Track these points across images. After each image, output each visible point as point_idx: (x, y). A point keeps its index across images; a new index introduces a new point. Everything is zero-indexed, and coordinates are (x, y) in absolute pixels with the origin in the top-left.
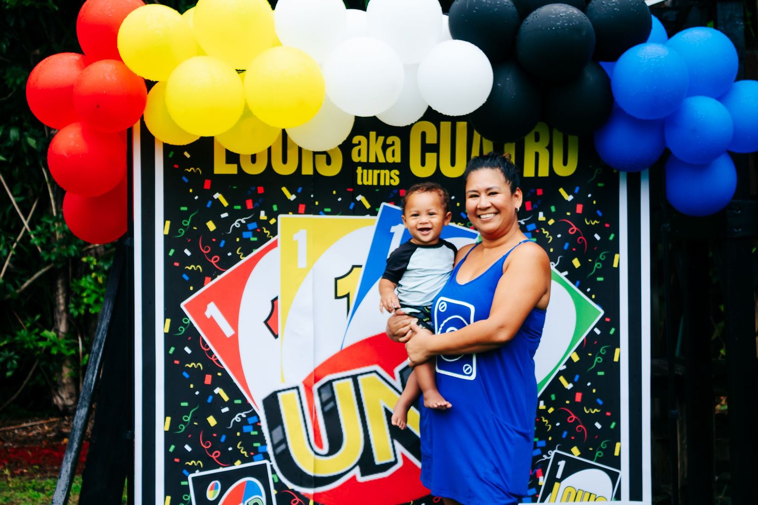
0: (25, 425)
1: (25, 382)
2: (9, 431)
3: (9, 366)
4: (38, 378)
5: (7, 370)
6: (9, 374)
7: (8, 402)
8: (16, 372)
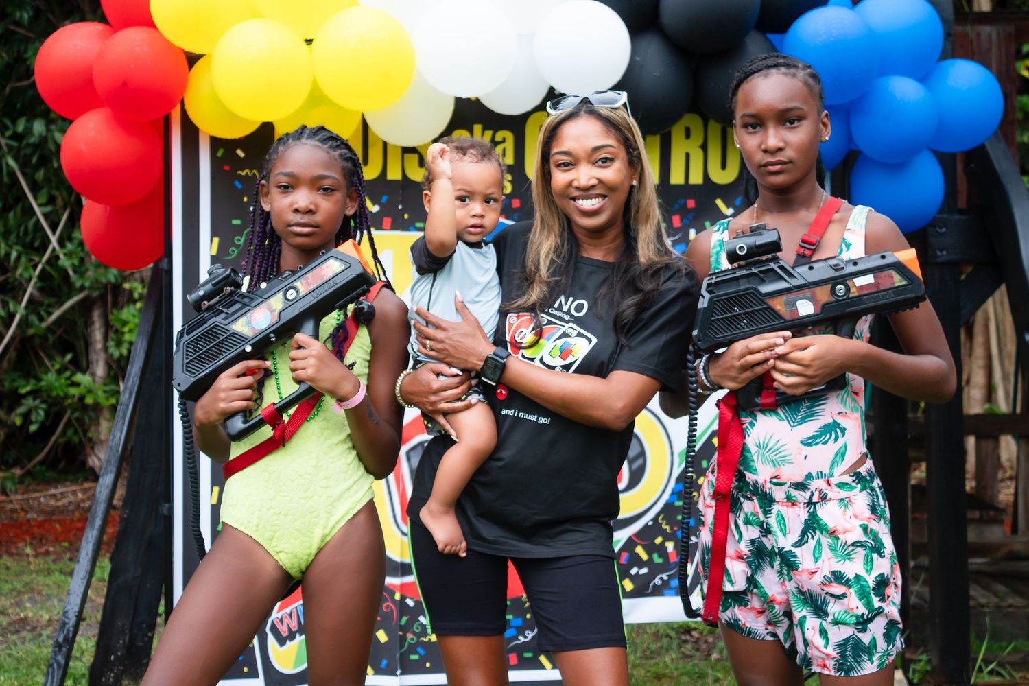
0: (53, 491)
1: (53, 438)
2: (34, 499)
3: (33, 418)
4: (70, 432)
5: (31, 423)
6: (33, 428)
7: (33, 463)
8: (43, 426)
